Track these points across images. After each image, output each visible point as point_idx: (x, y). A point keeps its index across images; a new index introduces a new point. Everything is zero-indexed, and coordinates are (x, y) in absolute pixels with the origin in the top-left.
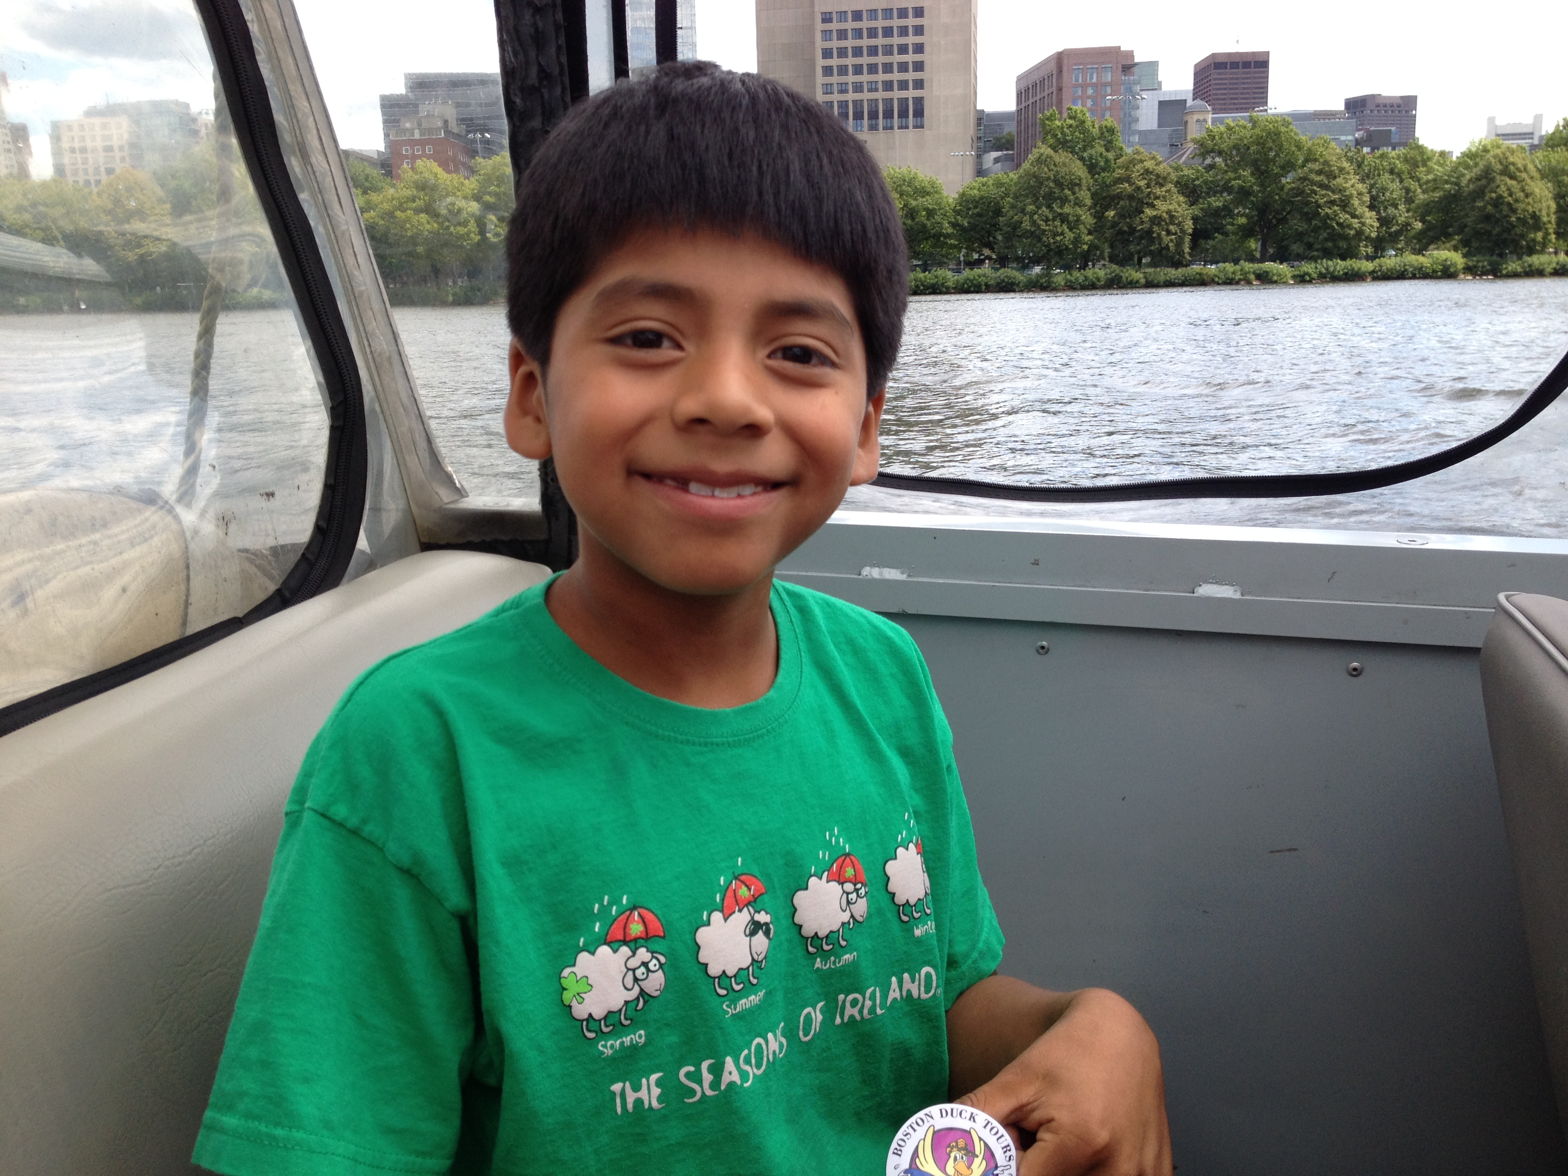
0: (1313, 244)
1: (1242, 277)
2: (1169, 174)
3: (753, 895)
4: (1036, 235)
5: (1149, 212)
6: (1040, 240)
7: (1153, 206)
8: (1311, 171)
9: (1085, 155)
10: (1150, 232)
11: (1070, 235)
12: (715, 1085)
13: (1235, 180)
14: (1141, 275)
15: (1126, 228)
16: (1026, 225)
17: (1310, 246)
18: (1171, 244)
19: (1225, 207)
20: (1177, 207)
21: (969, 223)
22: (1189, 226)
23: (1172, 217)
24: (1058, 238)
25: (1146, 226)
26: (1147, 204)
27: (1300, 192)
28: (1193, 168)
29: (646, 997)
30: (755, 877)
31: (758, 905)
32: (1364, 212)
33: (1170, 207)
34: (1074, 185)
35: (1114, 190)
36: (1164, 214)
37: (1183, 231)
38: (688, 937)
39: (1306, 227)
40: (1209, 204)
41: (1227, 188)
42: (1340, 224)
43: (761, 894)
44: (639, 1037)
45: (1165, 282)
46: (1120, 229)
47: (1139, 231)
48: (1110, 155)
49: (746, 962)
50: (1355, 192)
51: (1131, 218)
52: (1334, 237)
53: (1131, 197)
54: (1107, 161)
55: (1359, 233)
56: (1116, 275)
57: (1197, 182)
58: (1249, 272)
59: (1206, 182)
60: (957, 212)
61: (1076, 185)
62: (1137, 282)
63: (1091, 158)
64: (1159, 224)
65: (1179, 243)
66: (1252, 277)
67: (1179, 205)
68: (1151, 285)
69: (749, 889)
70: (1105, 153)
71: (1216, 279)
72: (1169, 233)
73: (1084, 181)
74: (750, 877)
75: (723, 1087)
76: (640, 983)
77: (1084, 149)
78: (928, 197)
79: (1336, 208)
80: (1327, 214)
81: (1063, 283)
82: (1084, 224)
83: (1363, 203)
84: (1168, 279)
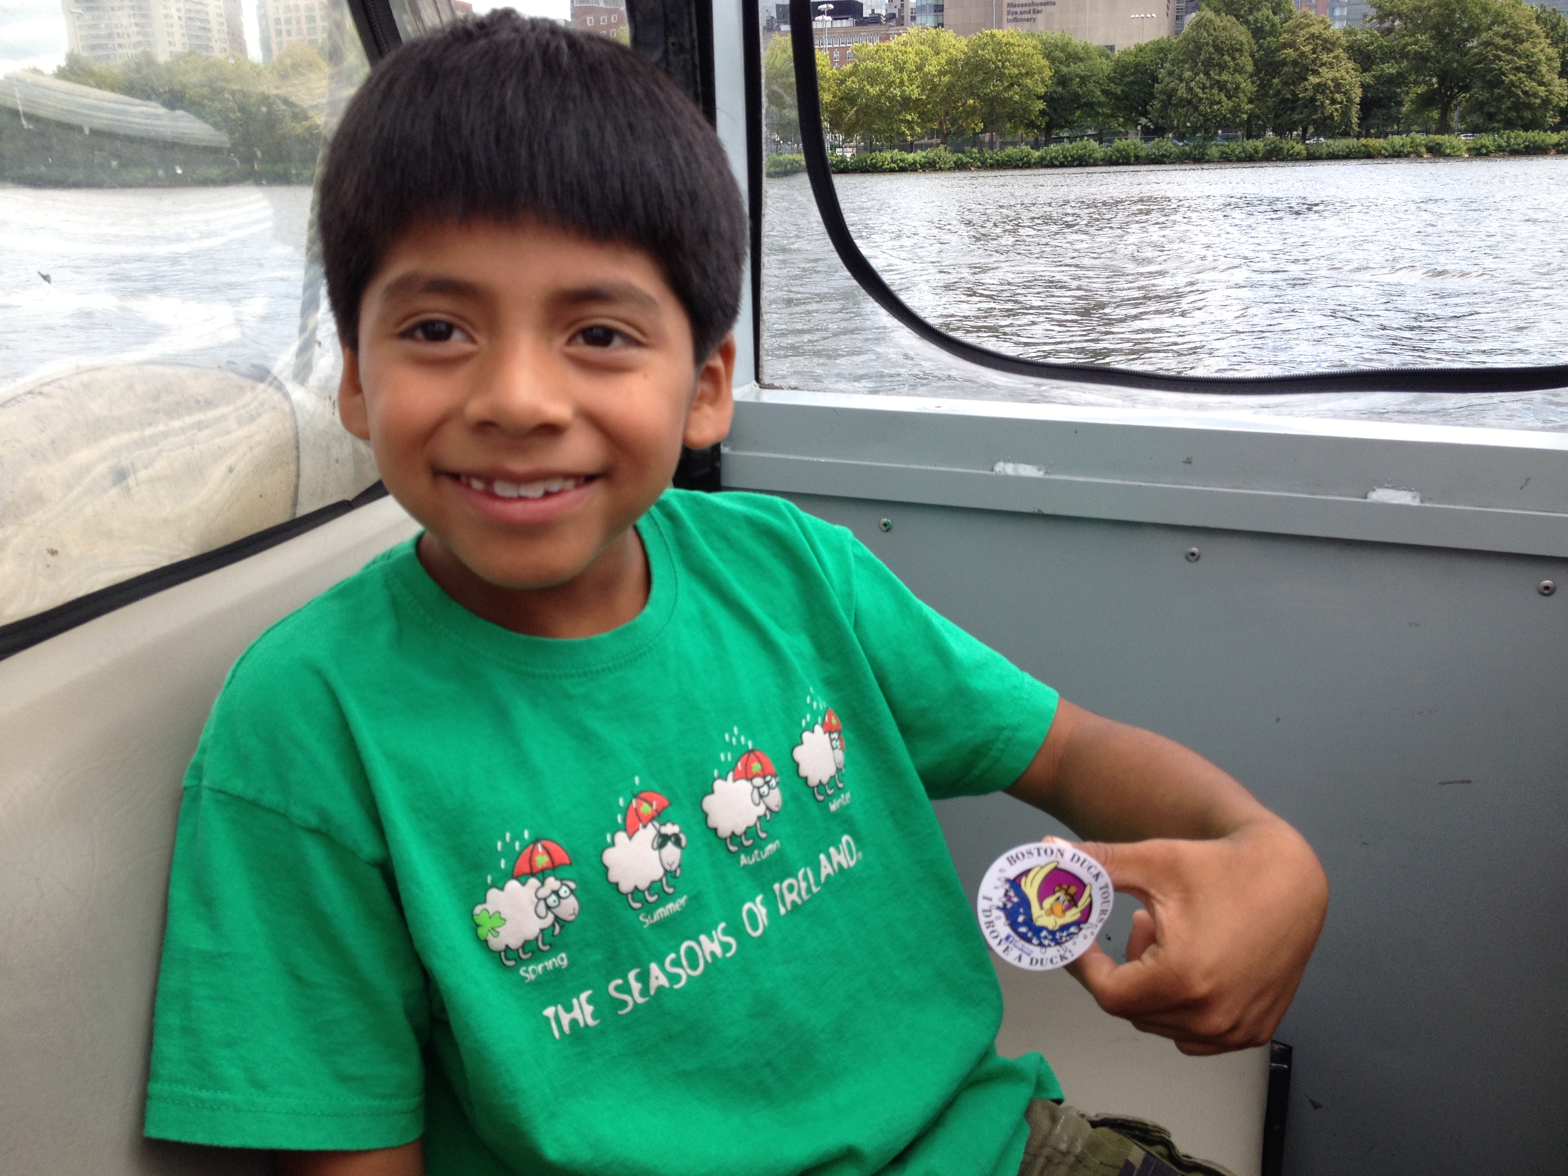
0: (1496, 114)
1: (1411, 150)
2: (1338, 38)
3: (656, 811)
4: (1191, 103)
5: (1314, 80)
6: (1196, 109)
7: (1316, 73)
8: (1497, 34)
9: (1250, 18)
10: (1313, 100)
11: (1228, 104)
12: (645, 992)
13: (1411, 44)
14: (1302, 147)
15: (1289, 96)
16: (1182, 92)
17: (1491, 117)
18: (1335, 114)
19: (1400, 74)
20: (1345, 74)
21: (1123, 91)
22: (1357, 94)
23: (1338, 86)
24: (1215, 107)
25: (1310, 93)
26: (1312, 70)
27: (1483, 59)
28: (1367, 33)
29: (562, 923)
30: (656, 792)
31: (663, 817)
32: (1552, 79)
33: (1338, 75)
34: (1236, 50)
35: (1279, 56)
36: (1329, 82)
37: (1349, 100)
38: (595, 861)
39: (1487, 95)
40: (1382, 70)
41: (1404, 55)
42: (1525, 93)
43: (664, 808)
44: (561, 960)
45: (1327, 155)
46: (1283, 98)
47: (1302, 99)
48: (1277, 19)
49: (658, 873)
50: (1543, 58)
51: (1295, 85)
52: (1518, 106)
53: (1295, 63)
54: (1273, 25)
55: (1546, 102)
56: (1275, 147)
57: (1371, 48)
58: (1420, 145)
59: (1380, 47)
60: (1111, 79)
61: (1237, 50)
62: (1298, 154)
63: (1256, 21)
64: (1323, 93)
65: (1345, 114)
66: (1423, 150)
67: (1348, 73)
68: (1312, 157)
69: (651, 805)
70: (1272, 16)
71: (1383, 152)
72: (1334, 102)
73: (1246, 47)
74: (650, 793)
75: (652, 992)
76: (554, 910)
77: (1251, 11)
78: (1080, 63)
79: (1521, 75)
80: (1512, 82)
81: (1217, 155)
82: (1244, 92)
83: (1551, 69)
84: (1331, 150)
